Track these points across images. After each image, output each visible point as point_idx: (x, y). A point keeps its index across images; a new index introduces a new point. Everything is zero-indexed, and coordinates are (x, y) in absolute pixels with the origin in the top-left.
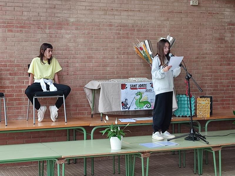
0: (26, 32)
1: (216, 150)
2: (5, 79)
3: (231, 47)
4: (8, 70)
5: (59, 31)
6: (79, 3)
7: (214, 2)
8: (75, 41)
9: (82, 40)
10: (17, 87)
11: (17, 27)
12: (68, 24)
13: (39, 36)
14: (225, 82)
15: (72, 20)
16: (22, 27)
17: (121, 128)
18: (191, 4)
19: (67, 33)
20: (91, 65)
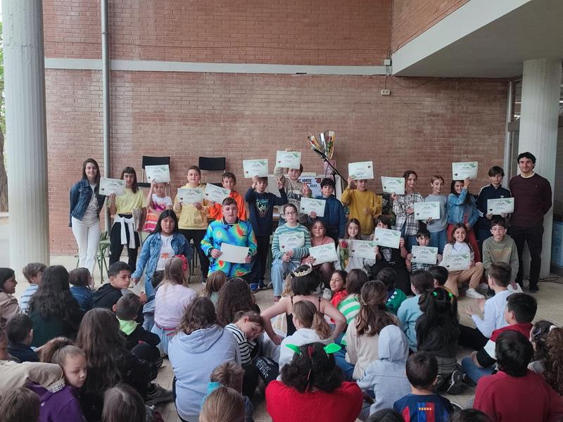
0: (201, 125)
2: (180, 171)
3: (431, 140)
4: (183, 162)
5: (234, 124)
6: (254, 96)
7: (411, 91)
8: (250, 135)
9: (257, 133)
11: (192, 120)
12: (243, 117)
15: (247, 113)
16: (197, 120)
18: (381, 93)
19: (242, 127)
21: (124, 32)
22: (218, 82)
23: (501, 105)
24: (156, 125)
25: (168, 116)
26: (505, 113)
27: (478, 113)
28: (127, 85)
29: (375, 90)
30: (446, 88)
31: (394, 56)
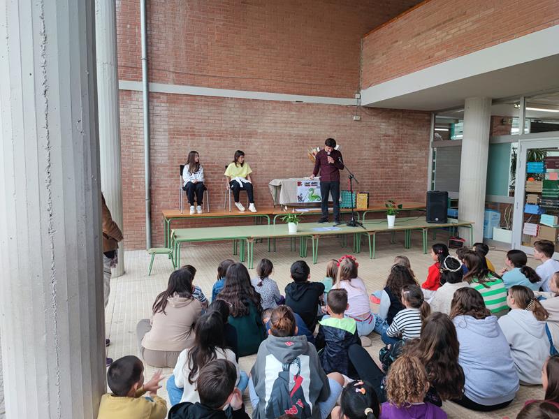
0: (224, 140)
1: (371, 234)
3: (385, 153)
5: (250, 140)
6: (265, 118)
7: (372, 118)
8: (262, 148)
9: (267, 147)
10: (217, 183)
11: (217, 136)
12: (256, 134)
13: (234, 143)
14: (380, 181)
15: (260, 131)
16: (220, 136)
17: (297, 216)
18: (354, 119)
19: (256, 142)
20: (274, 167)
21: (159, 60)
22: (237, 106)
23: (427, 130)
24: (188, 139)
25: (198, 132)
26: (429, 135)
27: (413, 134)
28: (163, 104)
29: (350, 116)
30: (394, 117)
31: (362, 91)
